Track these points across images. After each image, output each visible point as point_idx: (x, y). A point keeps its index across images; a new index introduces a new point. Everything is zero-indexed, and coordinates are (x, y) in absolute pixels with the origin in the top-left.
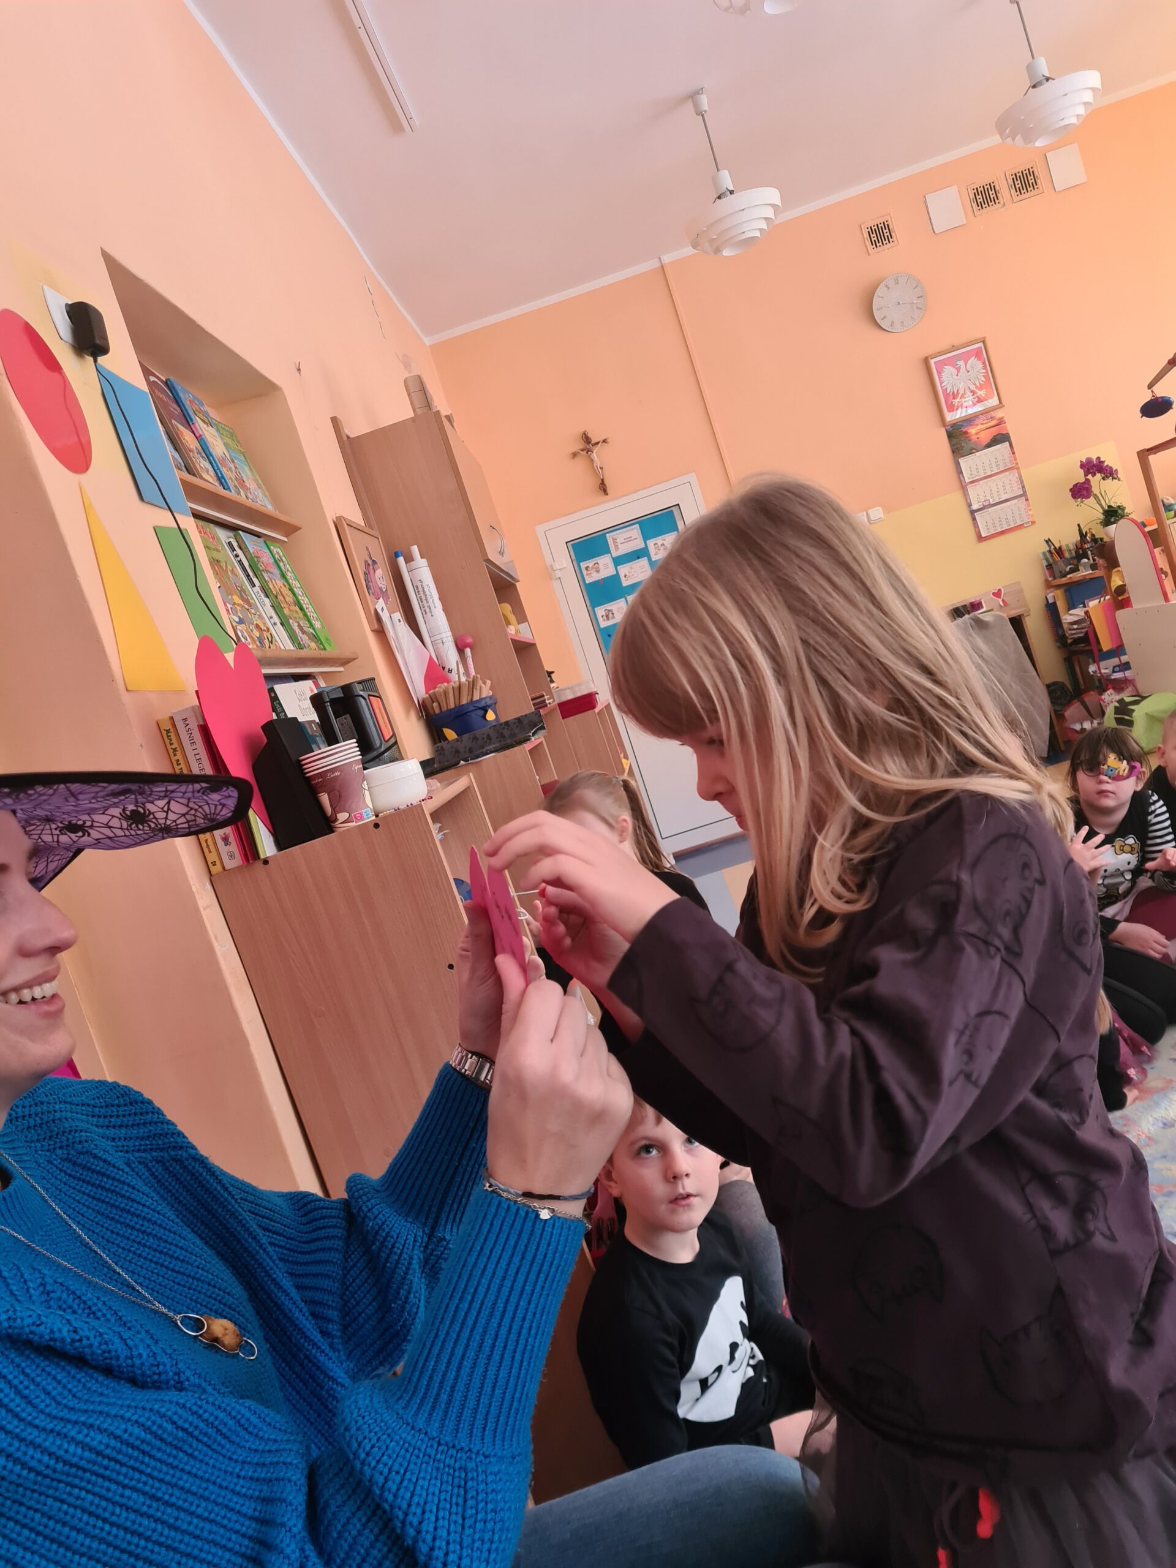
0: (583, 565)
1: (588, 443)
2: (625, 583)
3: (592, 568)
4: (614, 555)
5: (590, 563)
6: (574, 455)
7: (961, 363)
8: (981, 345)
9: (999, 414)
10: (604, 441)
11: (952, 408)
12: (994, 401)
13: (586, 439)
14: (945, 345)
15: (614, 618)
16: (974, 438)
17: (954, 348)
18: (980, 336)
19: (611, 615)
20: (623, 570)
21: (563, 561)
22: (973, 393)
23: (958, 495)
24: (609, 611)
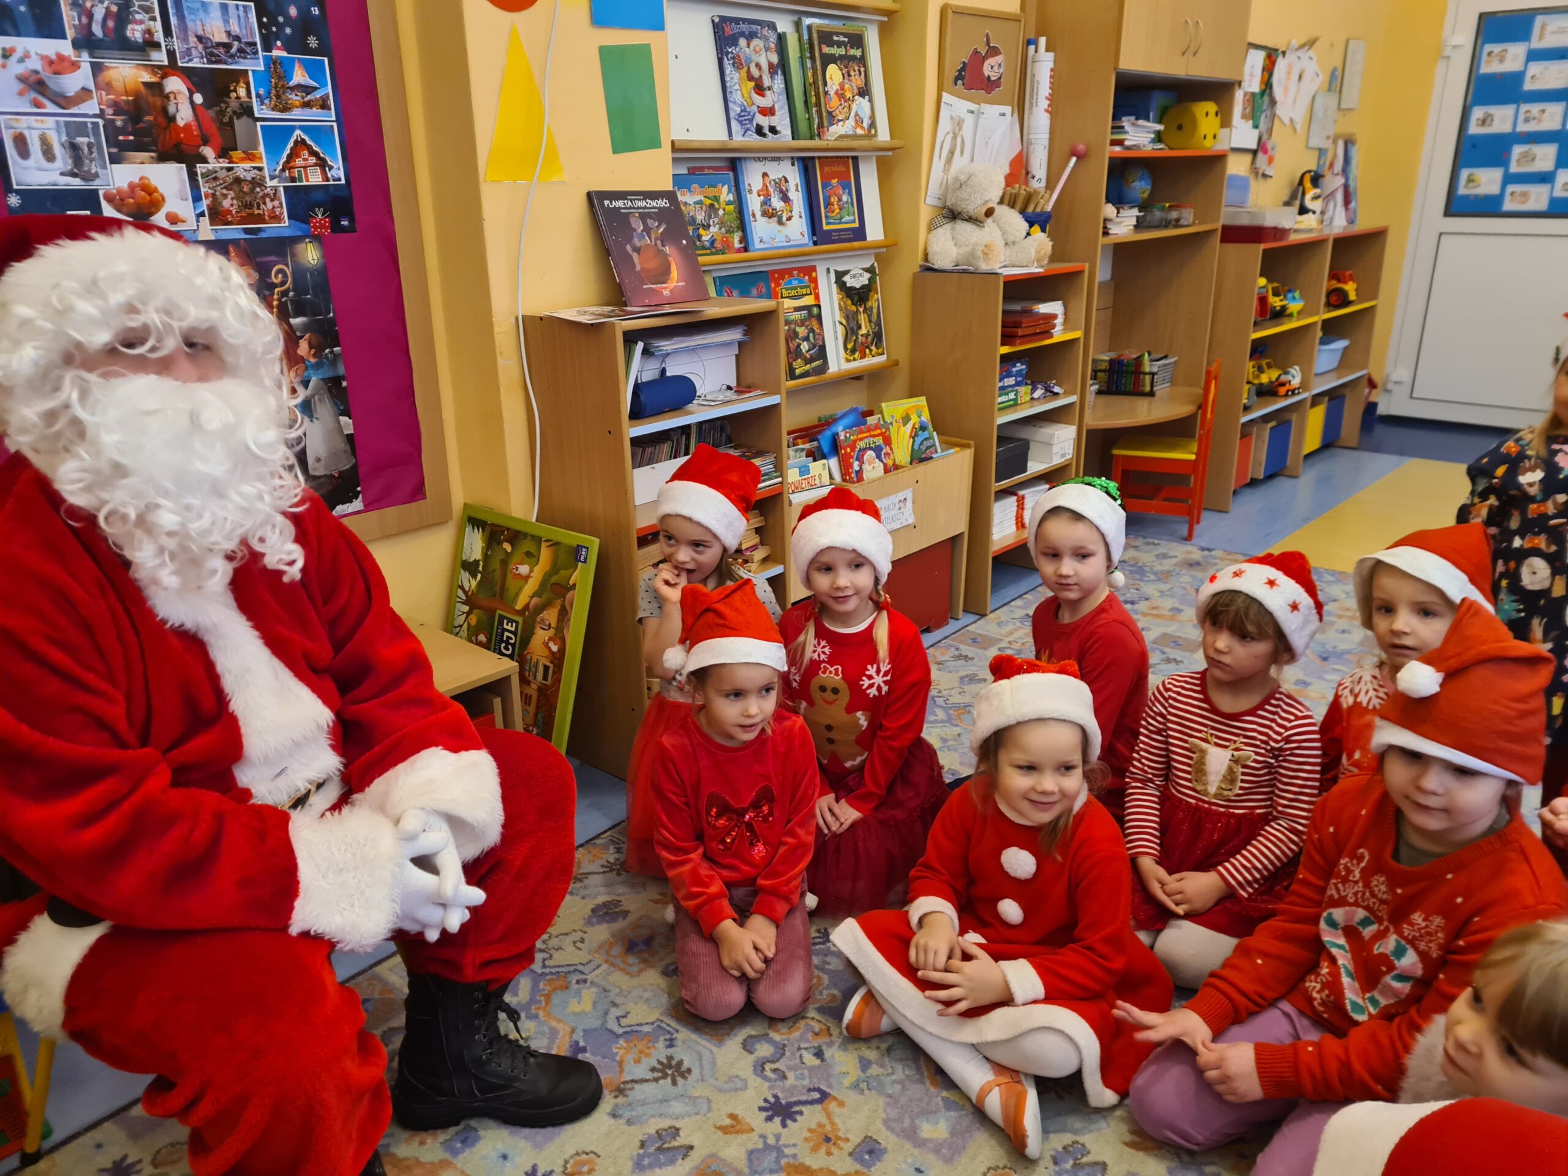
0: (1488, 48)
2: (1528, 86)
3: (1497, 55)
4: (1535, 44)
5: (1497, 48)
15: (1490, 125)
19: (1488, 122)
20: (1535, 68)
21: (1462, 36)
24: (1491, 115)
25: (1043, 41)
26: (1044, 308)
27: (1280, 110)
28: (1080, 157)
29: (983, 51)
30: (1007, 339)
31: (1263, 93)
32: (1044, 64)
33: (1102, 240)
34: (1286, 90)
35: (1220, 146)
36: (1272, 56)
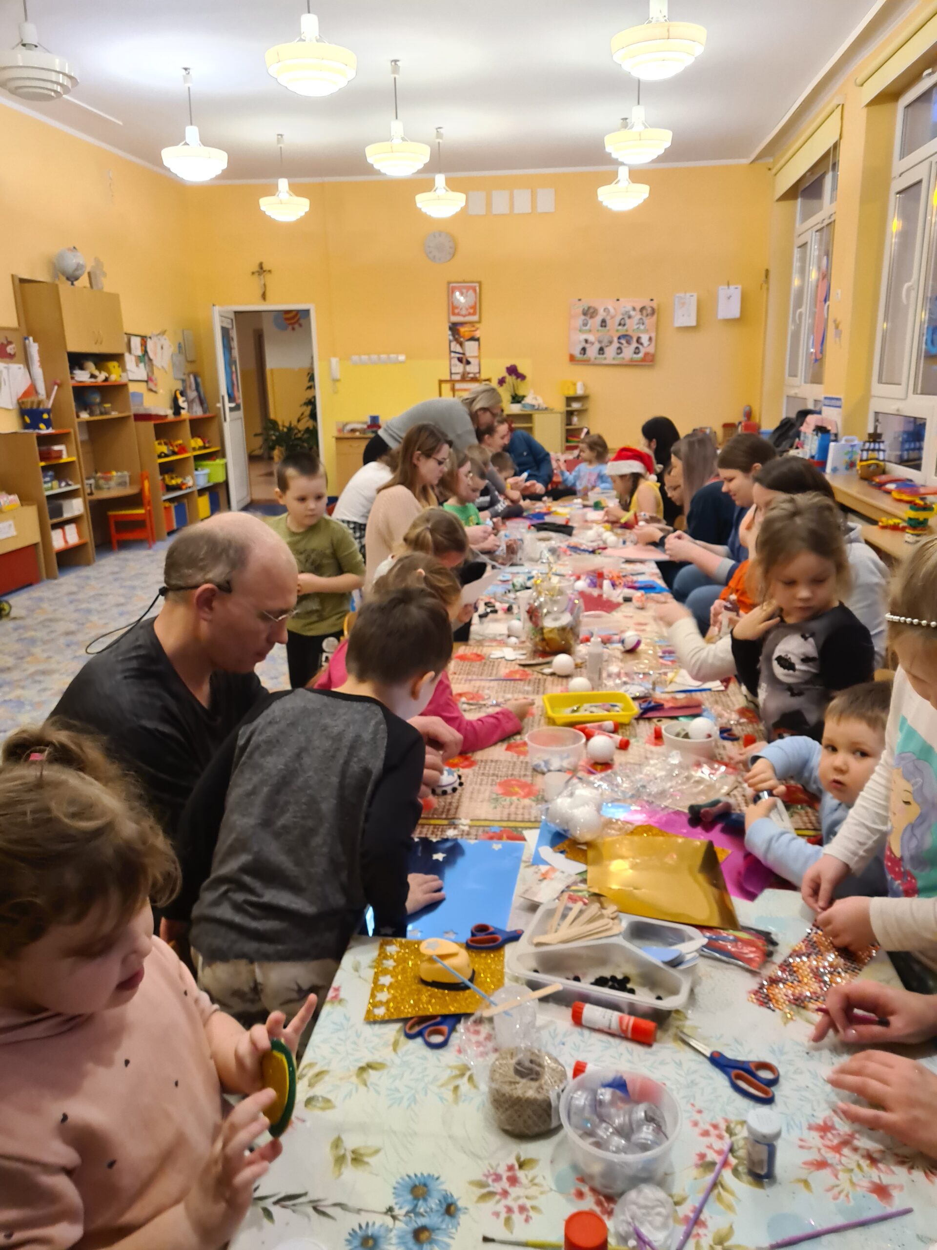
1: (261, 270)
6: (253, 273)
7: (464, 291)
8: (477, 285)
9: (477, 325)
10: (270, 271)
11: (454, 314)
12: (475, 318)
13: (261, 268)
14: (460, 280)
16: (462, 334)
17: (464, 282)
18: (479, 279)
22: (467, 309)
23: (448, 362)
25: (31, 339)
26: (56, 448)
27: (155, 362)
28: (59, 386)
29: (5, 342)
30: (42, 459)
31: (144, 355)
32: (34, 349)
33: (77, 420)
34: (155, 354)
35: (124, 380)
36: (144, 339)
